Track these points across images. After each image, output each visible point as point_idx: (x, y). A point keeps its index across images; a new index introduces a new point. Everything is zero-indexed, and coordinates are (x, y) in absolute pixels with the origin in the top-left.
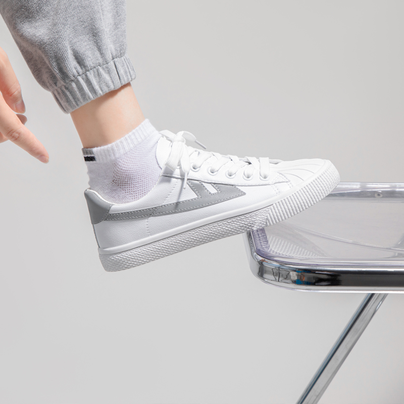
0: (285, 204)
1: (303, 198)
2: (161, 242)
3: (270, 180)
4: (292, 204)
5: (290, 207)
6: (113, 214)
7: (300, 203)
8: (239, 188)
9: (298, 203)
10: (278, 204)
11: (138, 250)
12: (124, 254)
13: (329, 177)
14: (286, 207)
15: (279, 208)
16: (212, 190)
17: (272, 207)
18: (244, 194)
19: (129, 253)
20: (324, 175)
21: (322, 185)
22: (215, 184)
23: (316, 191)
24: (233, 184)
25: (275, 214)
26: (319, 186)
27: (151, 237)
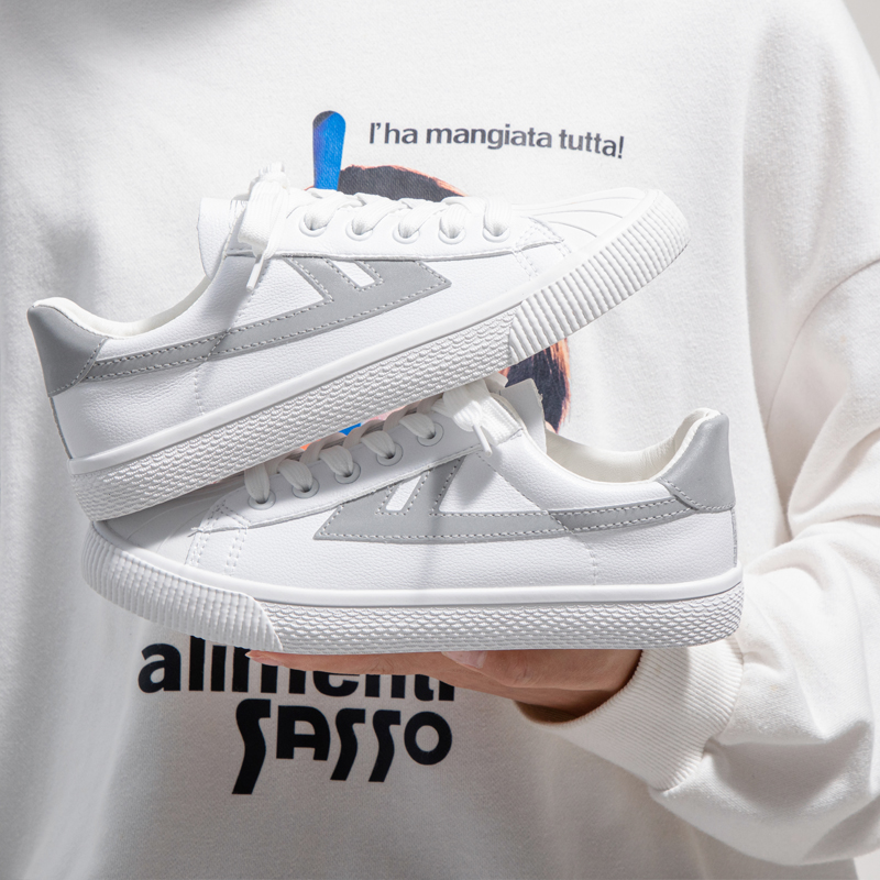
0: (553, 300)
1: (600, 281)
2: (234, 428)
3: (510, 241)
4: (572, 298)
5: (567, 307)
6: (105, 362)
7: (593, 295)
8: (432, 265)
9: (589, 293)
10: (534, 301)
11: (174, 452)
12: (136, 466)
13: (662, 224)
14: (558, 307)
15: (539, 311)
16: (361, 278)
17: (519, 309)
18: (447, 284)
19: (149, 462)
20: (649, 219)
21: (647, 245)
22: (366, 260)
23: (631, 260)
24: (414, 256)
25: (530, 328)
26: (639, 247)
27: (206, 416)
